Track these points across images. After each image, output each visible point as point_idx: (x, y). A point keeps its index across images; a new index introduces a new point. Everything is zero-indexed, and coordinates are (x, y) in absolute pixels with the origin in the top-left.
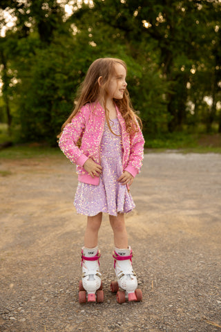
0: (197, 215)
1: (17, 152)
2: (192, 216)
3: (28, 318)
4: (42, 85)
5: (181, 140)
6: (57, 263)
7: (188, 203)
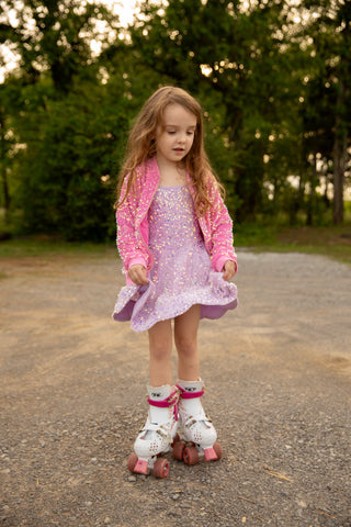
0: (267, 335)
1: (17, 248)
2: (261, 335)
3: (15, 468)
4: (55, 151)
5: (253, 234)
6: (62, 395)
7: (257, 318)
